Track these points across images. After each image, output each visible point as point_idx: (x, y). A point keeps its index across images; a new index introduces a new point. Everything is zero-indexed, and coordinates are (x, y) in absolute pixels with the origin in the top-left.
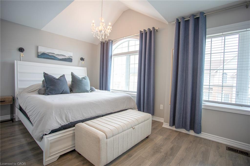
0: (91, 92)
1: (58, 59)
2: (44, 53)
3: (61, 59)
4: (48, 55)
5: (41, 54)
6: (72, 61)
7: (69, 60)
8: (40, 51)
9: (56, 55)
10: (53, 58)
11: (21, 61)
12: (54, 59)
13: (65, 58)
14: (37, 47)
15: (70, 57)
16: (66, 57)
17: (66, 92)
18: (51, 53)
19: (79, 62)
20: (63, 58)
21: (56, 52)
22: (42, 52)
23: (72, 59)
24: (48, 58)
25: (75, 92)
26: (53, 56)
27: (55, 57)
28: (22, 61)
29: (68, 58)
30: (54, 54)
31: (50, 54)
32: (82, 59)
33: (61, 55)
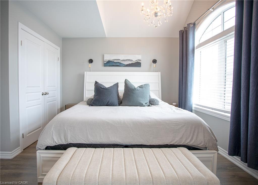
0: (149, 106)
1: (124, 65)
2: (110, 61)
3: (127, 64)
4: (113, 62)
5: (106, 62)
6: (141, 66)
7: (137, 64)
8: (106, 60)
9: (121, 61)
10: (118, 64)
11: (90, 71)
12: (120, 65)
13: (132, 63)
14: (103, 56)
15: (138, 61)
16: (134, 61)
17: (112, 104)
18: (116, 59)
19: (151, 65)
20: (130, 64)
21: (121, 57)
22: (108, 60)
23: (140, 63)
24: (114, 65)
25: (124, 105)
26: (118, 62)
27: (121, 63)
28: (92, 71)
29: (135, 63)
30: (119, 60)
31: (115, 61)
32: (155, 61)
33: (127, 60)
